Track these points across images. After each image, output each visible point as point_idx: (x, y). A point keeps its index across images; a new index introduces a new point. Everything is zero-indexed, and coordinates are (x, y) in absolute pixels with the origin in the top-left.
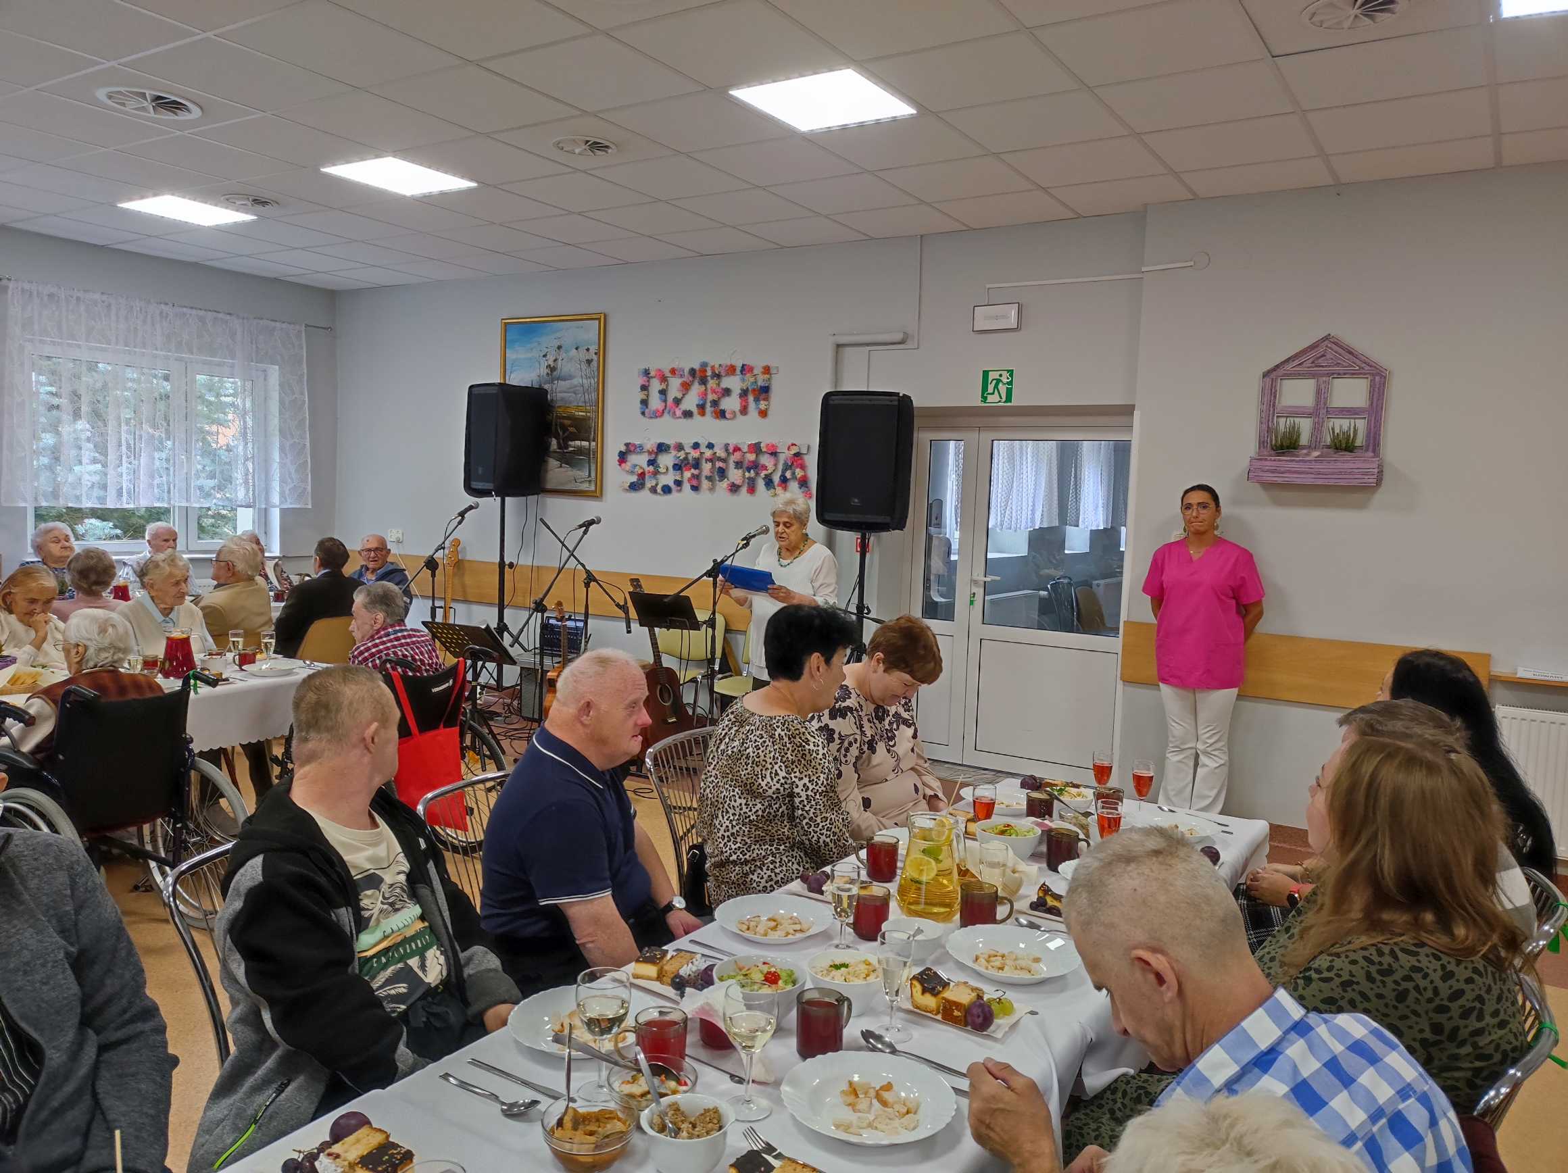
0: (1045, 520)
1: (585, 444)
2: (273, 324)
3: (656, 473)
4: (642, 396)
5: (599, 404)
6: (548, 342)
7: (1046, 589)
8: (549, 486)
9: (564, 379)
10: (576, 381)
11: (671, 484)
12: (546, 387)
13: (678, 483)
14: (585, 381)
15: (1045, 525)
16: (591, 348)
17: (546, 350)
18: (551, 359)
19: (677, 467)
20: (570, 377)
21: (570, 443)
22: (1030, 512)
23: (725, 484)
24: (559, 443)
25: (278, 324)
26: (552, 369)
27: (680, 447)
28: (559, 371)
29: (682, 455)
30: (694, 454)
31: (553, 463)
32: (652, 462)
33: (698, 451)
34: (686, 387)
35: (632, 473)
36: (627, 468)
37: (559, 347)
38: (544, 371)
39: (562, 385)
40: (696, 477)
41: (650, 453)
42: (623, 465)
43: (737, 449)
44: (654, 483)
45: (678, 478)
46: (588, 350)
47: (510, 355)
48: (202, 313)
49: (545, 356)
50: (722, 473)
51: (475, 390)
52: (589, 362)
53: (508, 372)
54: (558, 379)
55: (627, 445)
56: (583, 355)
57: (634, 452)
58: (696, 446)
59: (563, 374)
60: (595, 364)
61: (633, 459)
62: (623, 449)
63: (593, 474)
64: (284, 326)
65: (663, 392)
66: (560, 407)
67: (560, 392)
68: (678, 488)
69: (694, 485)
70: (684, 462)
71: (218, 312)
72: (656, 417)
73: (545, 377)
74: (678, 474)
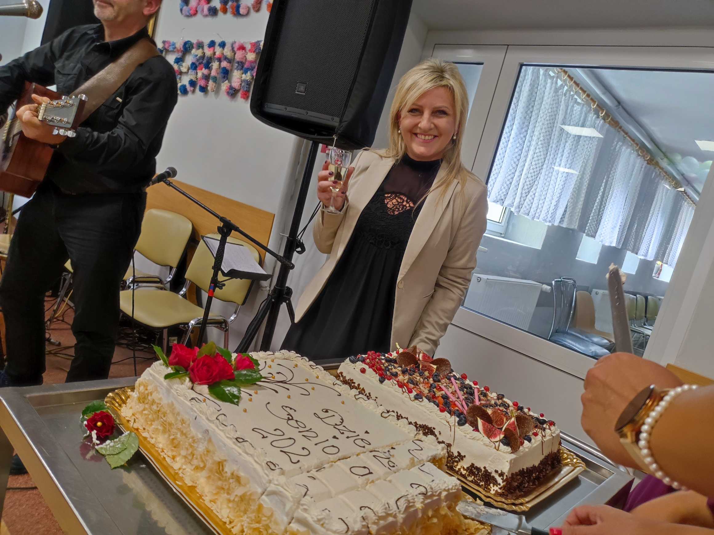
0: (566, 220)
3: (180, 73)
7: (550, 285)
11: (187, 83)
13: (193, 83)
15: (564, 225)
19: (194, 66)
22: (552, 207)
23: (225, 86)
27: (200, 45)
29: (199, 53)
30: (208, 52)
32: (179, 61)
33: (212, 49)
40: (207, 78)
41: (178, 51)
43: (242, 48)
45: (193, 78)
50: (226, 74)
55: (164, 42)
58: (212, 44)
62: (161, 46)
68: (192, 89)
69: (202, 85)
70: (201, 61)
72: (191, 15)
74: (193, 73)
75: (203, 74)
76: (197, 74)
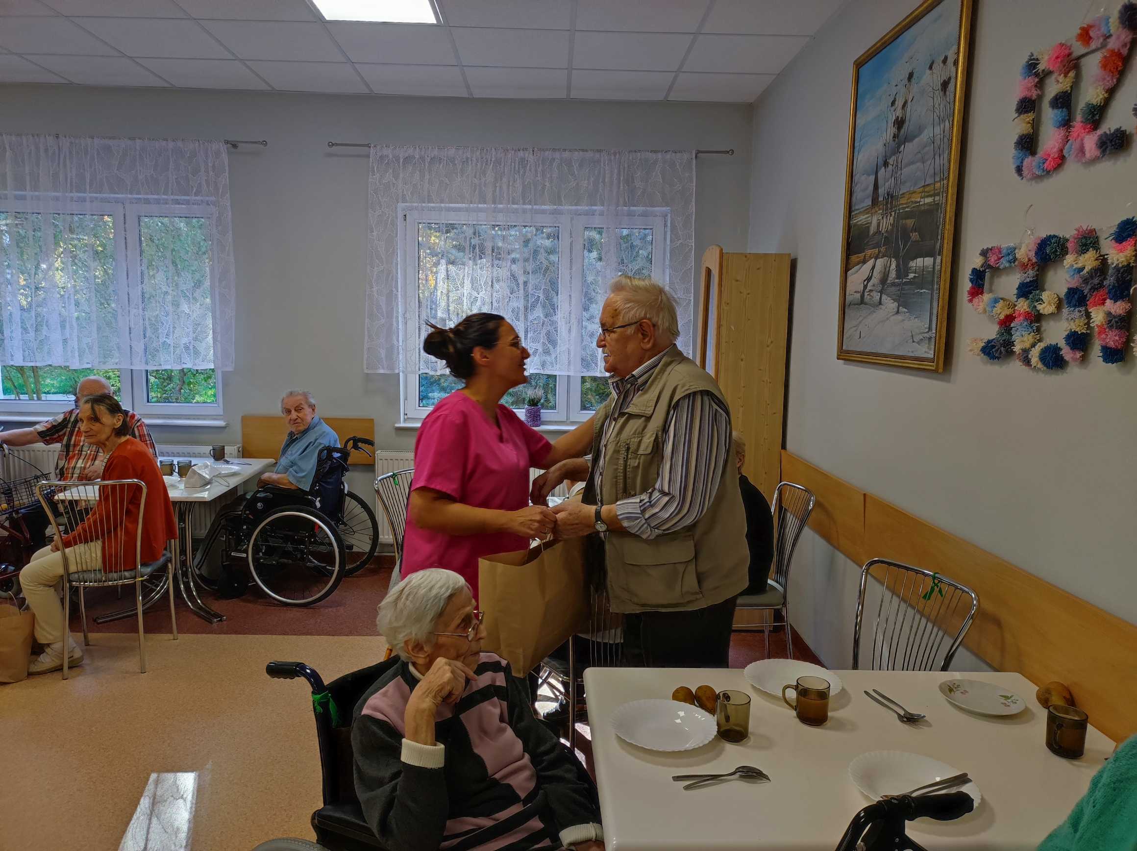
1: (929, 260)
2: (654, 156)
3: (1036, 319)
4: (1020, 126)
5: (951, 170)
11: (1064, 344)
13: (1078, 341)
17: (896, 90)
18: (899, 103)
19: (1078, 297)
21: (911, 264)
24: (900, 267)
25: (660, 155)
26: (900, 123)
27: (1088, 241)
29: (1088, 261)
30: (1118, 256)
32: (1029, 290)
33: (1130, 244)
34: (1118, 68)
35: (991, 316)
36: (985, 308)
37: (911, 76)
38: (891, 133)
40: (1123, 323)
41: (1024, 267)
42: (979, 301)
44: (1028, 343)
45: (1078, 326)
46: (944, 60)
48: (567, 155)
49: (893, 103)
52: (945, 85)
55: (984, 253)
56: (937, 75)
57: (996, 268)
58: (1128, 231)
60: (951, 86)
61: (997, 284)
62: (979, 262)
63: (935, 323)
64: (668, 156)
65: (1064, 101)
66: (902, 195)
68: (1078, 355)
69: (1112, 344)
70: (1096, 281)
71: (587, 151)
72: (1048, 173)
73: (892, 142)
74: (1077, 314)
75: (1109, 314)
76: (1088, 316)
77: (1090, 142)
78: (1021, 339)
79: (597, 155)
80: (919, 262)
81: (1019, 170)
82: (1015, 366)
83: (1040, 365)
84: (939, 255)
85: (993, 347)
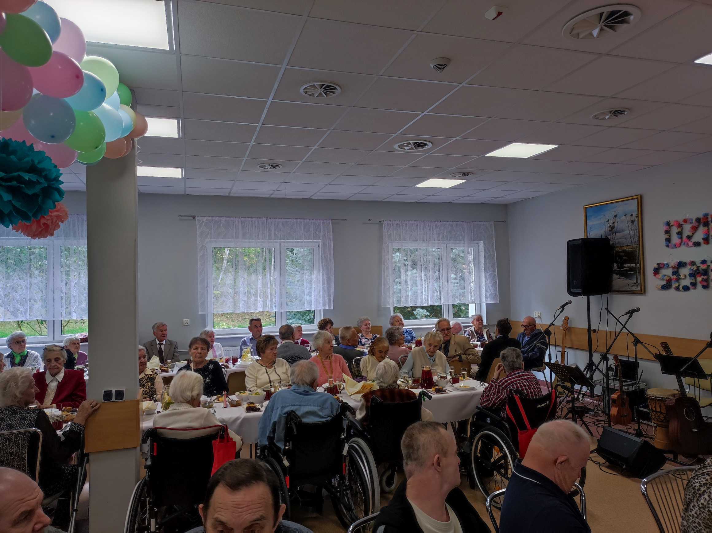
1: (633, 265)
2: (480, 223)
3: (678, 279)
4: (666, 236)
5: (641, 243)
6: (609, 214)
8: (614, 289)
9: (619, 232)
10: (627, 232)
11: (689, 284)
12: (609, 237)
13: (694, 284)
14: (631, 232)
16: (633, 214)
17: (608, 218)
18: (611, 222)
19: (692, 275)
20: (623, 231)
21: (624, 265)
24: (618, 266)
25: (482, 223)
26: (612, 228)
27: (693, 263)
28: (615, 229)
29: (695, 268)
30: (703, 267)
31: (615, 276)
32: (676, 273)
33: (705, 265)
34: (695, 229)
35: (663, 279)
36: (659, 277)
37: (616, 216)
38: (607, 229)
39: (618, 235)
40: (706, 280)
41: (673, 268)
42: (657, 276)
44: (677, 285)
45: (693, 281)
46: (632, 215)
47: (589, 223)
49: (607, 221)
51: (570, 243)
52: (633, 222)
53: (588, 232)
54: (615, 233)
55: (658, 264)
56: (629, 218)
57: (663, 268)
58: (704, 262)
59: (618, 230)
60: (636, 222)
61: (664, 272)
62: (656, 266)
63: (639, 281)
65: (680, 234)
66: (617, 247)
67: (618, 239)
68: (694, 287)
69: (705, 285)
70: (697, 272)
71: (458, 221)
72: (676, 247)
73: (608, 232)
74: (693, 279)
75: (703, 279)
76: (696, 279)
77: (690, 244)
78: (675, 285)
79: (462, 223)
80: (629, 265)
81: (667, 246)
82: (672, 291)
83: (682, 290)
84: (638, 263)
85: (665, 286)
